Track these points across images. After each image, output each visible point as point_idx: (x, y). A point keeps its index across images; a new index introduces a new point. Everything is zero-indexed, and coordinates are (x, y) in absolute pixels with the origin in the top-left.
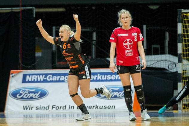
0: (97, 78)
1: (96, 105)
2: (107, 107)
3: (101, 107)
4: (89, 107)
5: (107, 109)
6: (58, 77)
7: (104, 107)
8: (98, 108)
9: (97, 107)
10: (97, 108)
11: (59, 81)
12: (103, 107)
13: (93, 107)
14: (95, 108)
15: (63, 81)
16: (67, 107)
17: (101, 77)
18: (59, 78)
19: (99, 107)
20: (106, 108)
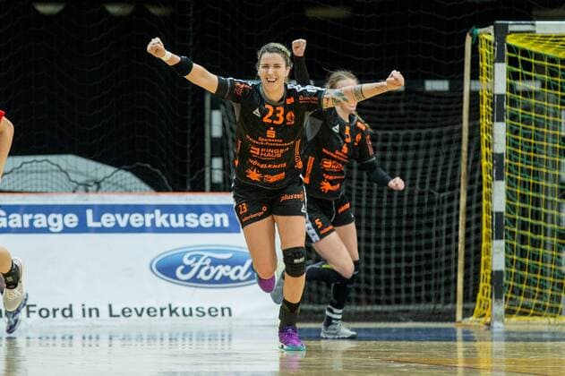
0: (153, 221)
1: (170, 306)
2: (206, 311)
3: (187, 312)
4: (148, 312)
5: (207, 316)
6: (27, 217)
7: (197, 309)
8: (178, 315)
9: (172, 312)
10: (174, 315)
11: (32, 230)
12: (194, 312)
13: (162, 310)
14: (166, 312)
15: (46, 230)
16: (77, 311)
17: (168, 219)
18: (31, 221)
19: (179, 311)
20: (204, 314)
